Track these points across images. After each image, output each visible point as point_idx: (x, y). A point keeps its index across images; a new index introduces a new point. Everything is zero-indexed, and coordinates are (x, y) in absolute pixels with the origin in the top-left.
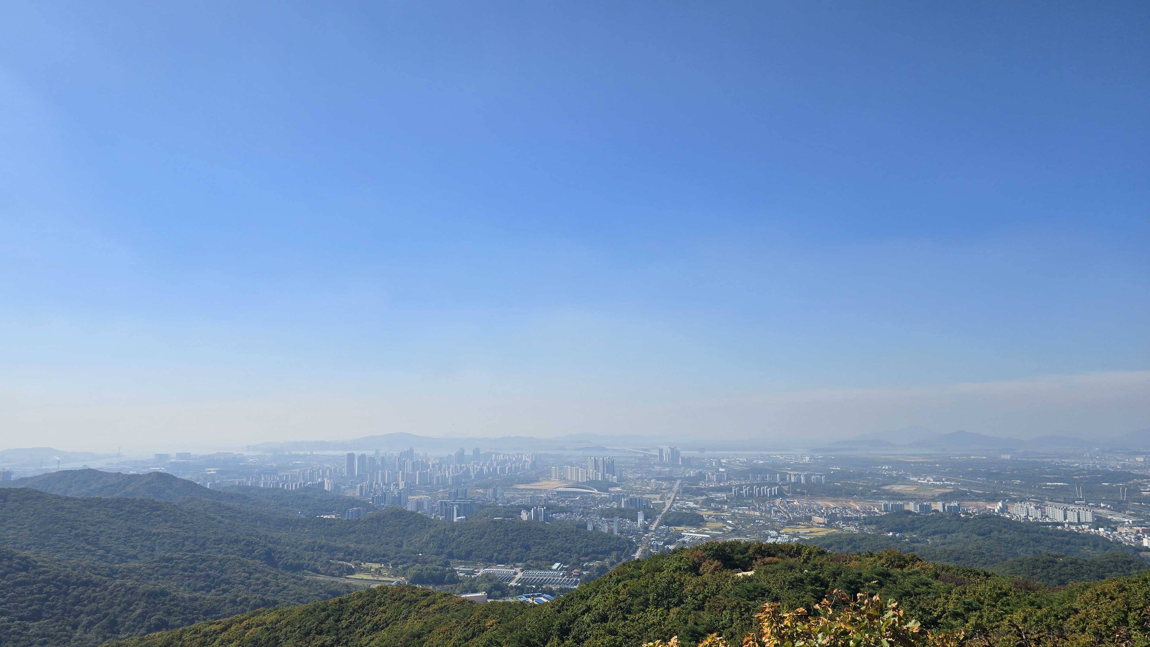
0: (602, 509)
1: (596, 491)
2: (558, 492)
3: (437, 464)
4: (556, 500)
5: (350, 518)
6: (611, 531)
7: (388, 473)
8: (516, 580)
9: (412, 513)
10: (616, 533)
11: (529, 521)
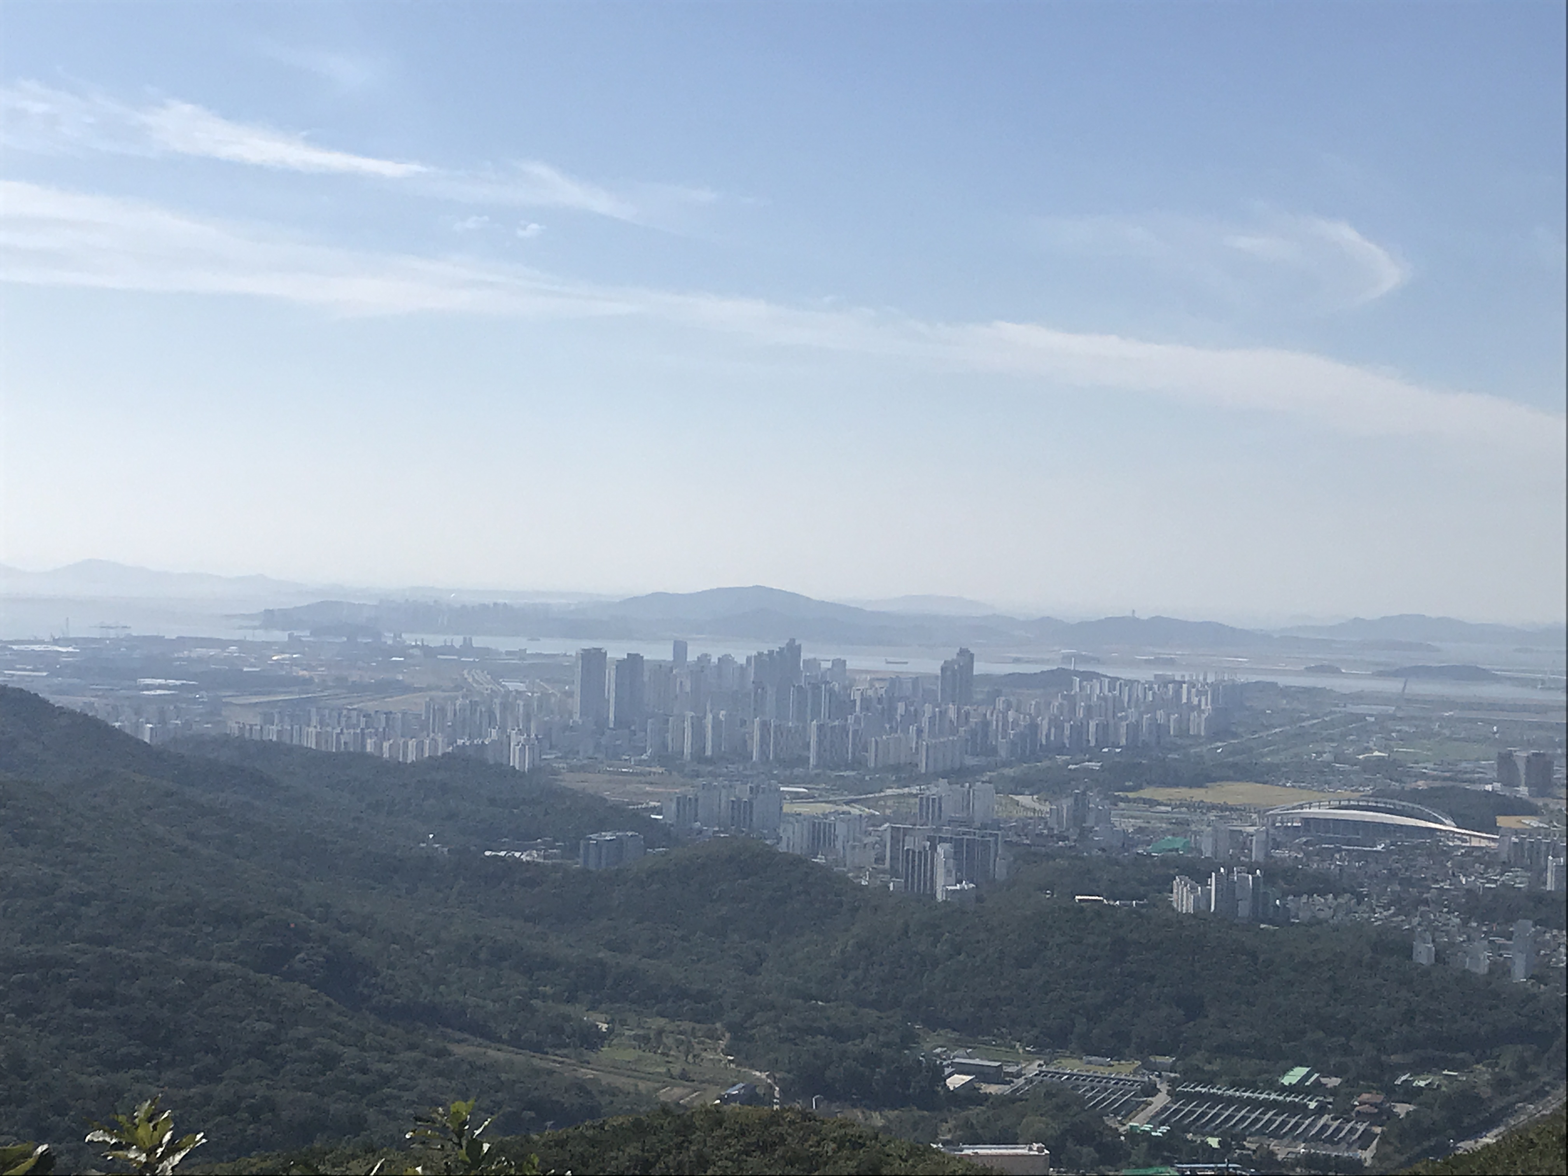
0: (1469, 891)
1: (1449, 826)
2: (1306, 821)
3: (880, 701)
4: (1299, 849)
5: (592, 867)
6: (1499, 969)
7: (717, 723)
8: (1151, 1110)
9: (796, 861)
10: (1519, 976)
11: (1199, 916)
